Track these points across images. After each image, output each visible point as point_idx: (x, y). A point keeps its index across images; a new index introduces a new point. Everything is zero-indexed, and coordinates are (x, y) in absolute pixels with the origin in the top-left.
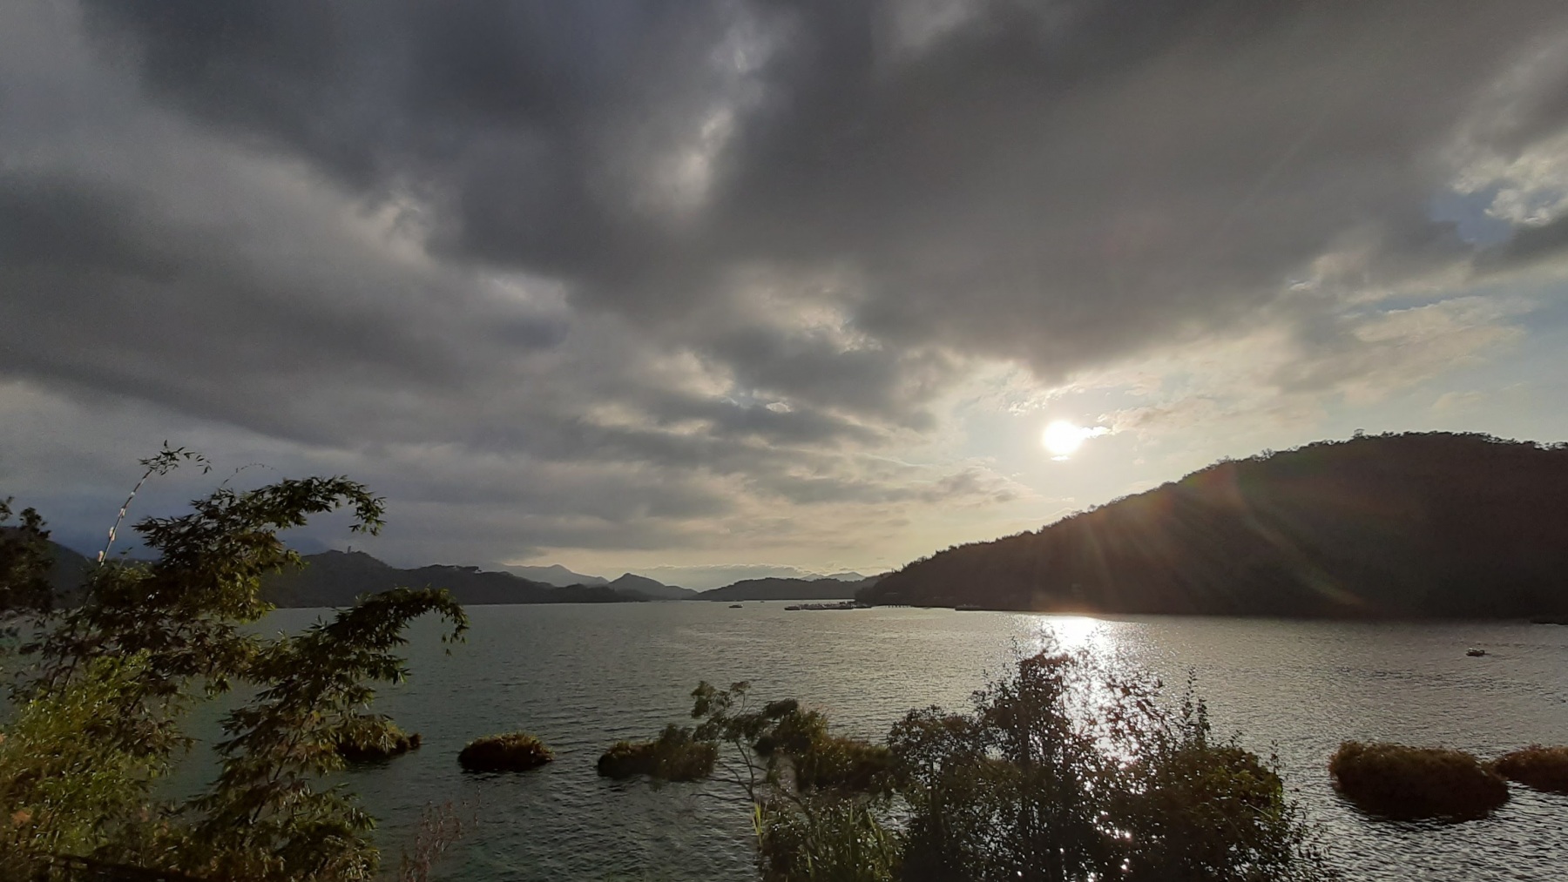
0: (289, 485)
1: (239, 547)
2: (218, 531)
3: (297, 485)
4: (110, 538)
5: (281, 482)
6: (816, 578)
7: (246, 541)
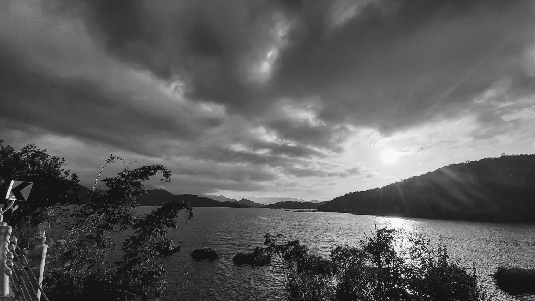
0: (144, 168)
1: (131, 186)
2: (125, 181)
3: (147, 167)
4: (96, 183)
5: (142, 167)
6: (304, 202)
7: (133, 184)
